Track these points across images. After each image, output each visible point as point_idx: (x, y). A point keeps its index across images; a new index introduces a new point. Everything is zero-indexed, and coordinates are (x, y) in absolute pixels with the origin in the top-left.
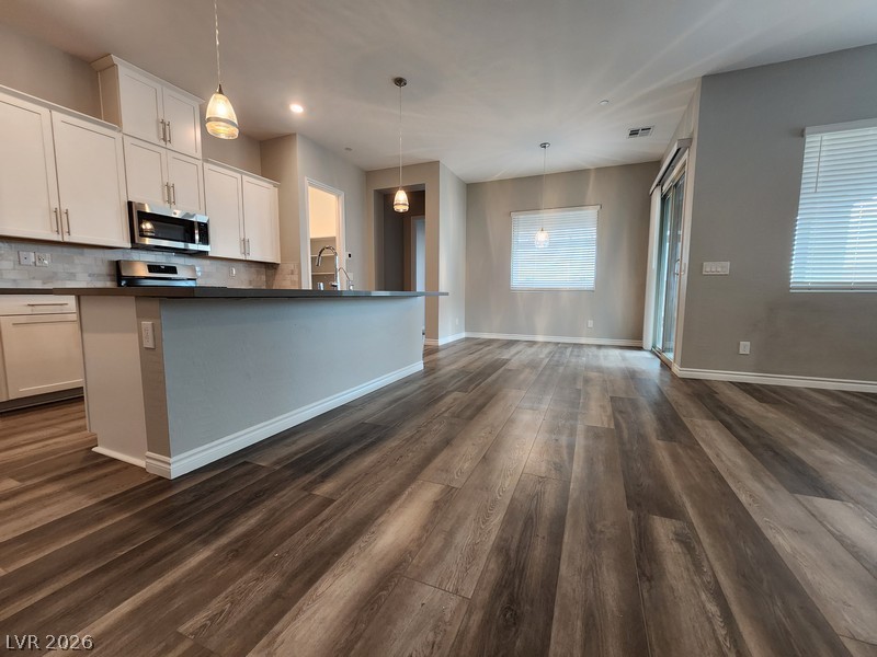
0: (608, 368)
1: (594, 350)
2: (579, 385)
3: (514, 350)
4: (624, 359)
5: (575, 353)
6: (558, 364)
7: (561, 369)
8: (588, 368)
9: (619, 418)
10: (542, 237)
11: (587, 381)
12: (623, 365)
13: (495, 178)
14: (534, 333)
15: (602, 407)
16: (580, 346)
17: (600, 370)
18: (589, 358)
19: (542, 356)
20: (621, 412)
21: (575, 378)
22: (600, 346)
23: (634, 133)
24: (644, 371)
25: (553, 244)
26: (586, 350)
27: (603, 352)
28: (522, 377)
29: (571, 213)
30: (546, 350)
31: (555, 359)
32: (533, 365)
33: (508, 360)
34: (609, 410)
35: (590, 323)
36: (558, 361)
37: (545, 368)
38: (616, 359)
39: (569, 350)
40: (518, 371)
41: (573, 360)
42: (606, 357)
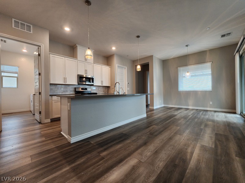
0: (217, 121)
1: (213, 113)
2: (202, 127)
3: (179, 111)
4: (226, 117)
5: (204, 114)
6: (195, 118)
7: (196, 120)
8: (208, 120)
9: (218, 143)
10: (188, 74)
11: (206, 125)
12: (225, 120)
13: (172, 57)
14: (188, 106)
15: (211, 137)
16: (207, 111)
17: (213, 121)
18: (209, 116)
19: (190, 114)
20: (219, 141)
21: (201, 123)
22: (215, 111)
23: (223, 36)
24: (235, 123)
25: (192, 76)
26: (209, 113)
27: (216, 114)
28: (180, 122)
29: (200, 65)
30: (192, 112)
31: (195, 115)
32: (185, 118)
33: (176, 115)
34: (214, 139)
35: (211, 103)
36: (196, 117)
37: (189, 119)
38: (222, 117)
39: (202, 112)
40: (179, 119)
41: (202, 116)
42: (217, 116)
